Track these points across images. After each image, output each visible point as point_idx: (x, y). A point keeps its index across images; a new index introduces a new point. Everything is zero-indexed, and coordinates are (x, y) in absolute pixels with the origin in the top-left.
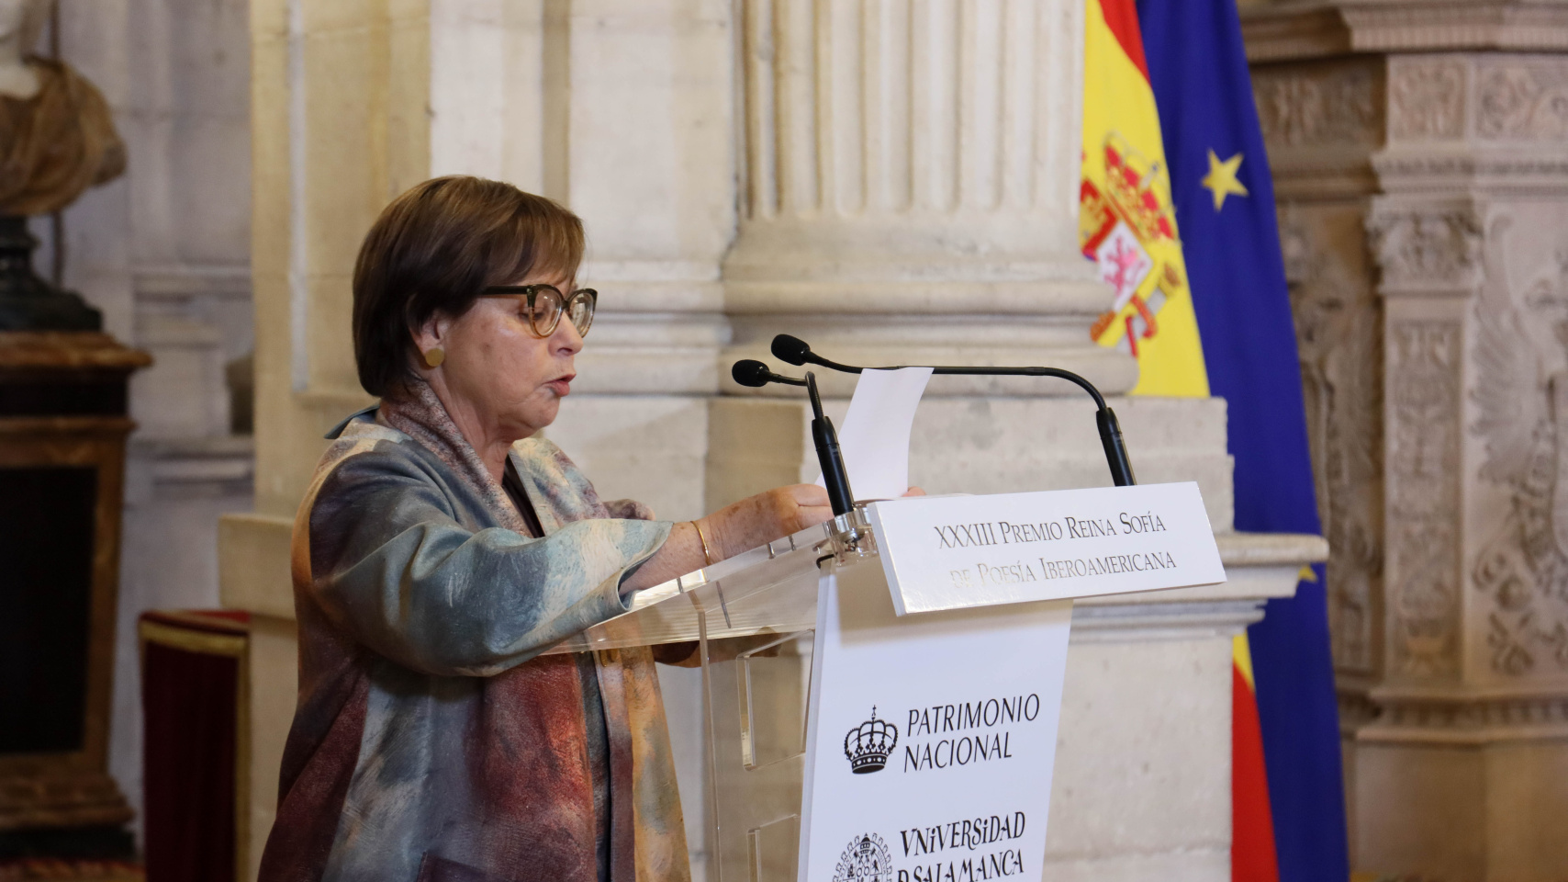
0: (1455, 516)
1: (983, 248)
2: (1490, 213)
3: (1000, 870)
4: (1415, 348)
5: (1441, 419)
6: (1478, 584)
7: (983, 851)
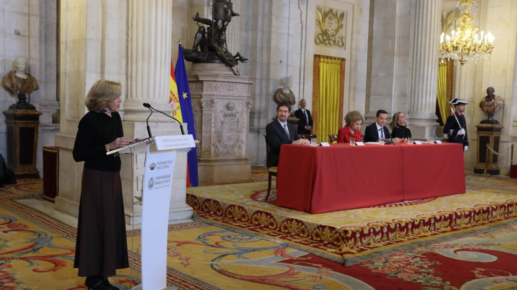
0: (210, 137)
1: (158, 103)
2: (215, 101)
3: (167, 182)
4: (206, 117)
5: (209, 126)
6: (213, 146)
7: (165, 179)
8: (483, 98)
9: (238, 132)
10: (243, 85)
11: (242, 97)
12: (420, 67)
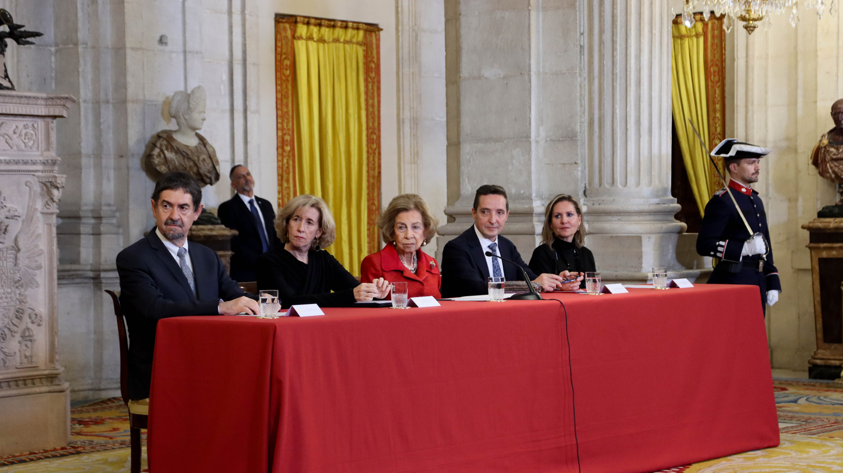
8: (823, 136)
9: (18, 283)
10: (29, 121)
11: (26, 163)
12: (613, 42)
